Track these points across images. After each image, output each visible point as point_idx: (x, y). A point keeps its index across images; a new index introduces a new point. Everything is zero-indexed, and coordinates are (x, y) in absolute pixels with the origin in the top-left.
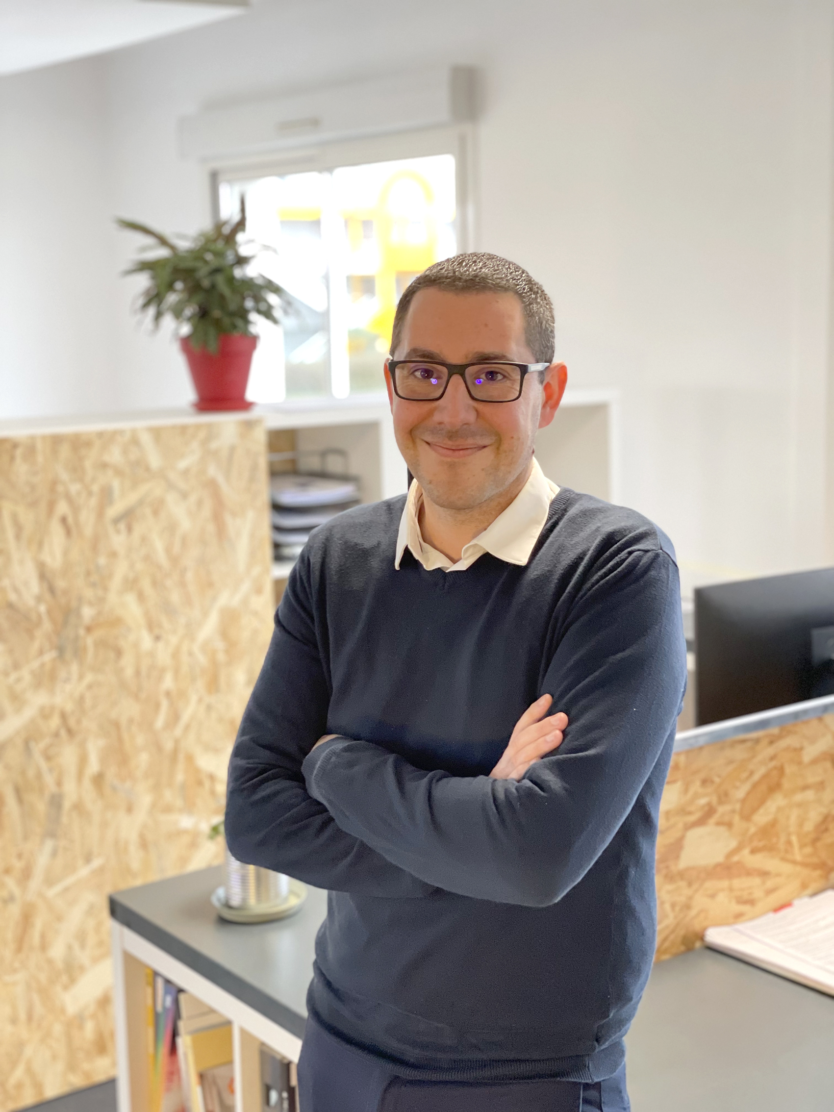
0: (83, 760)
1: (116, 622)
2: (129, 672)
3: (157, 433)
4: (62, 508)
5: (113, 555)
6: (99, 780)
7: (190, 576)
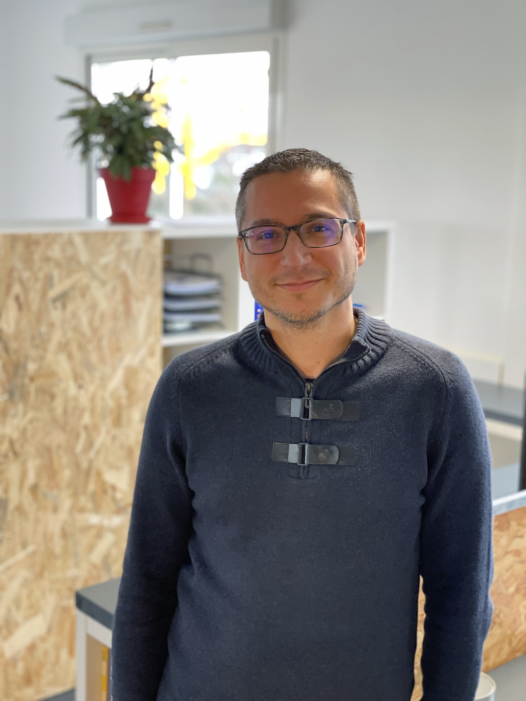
0: (24, 475)
1: (52, 374)
2: (59, 411)
3: (87, 236)
4: (17, 289)
5: (52, 325)
6: (34, 489)
7: (105, 343)
